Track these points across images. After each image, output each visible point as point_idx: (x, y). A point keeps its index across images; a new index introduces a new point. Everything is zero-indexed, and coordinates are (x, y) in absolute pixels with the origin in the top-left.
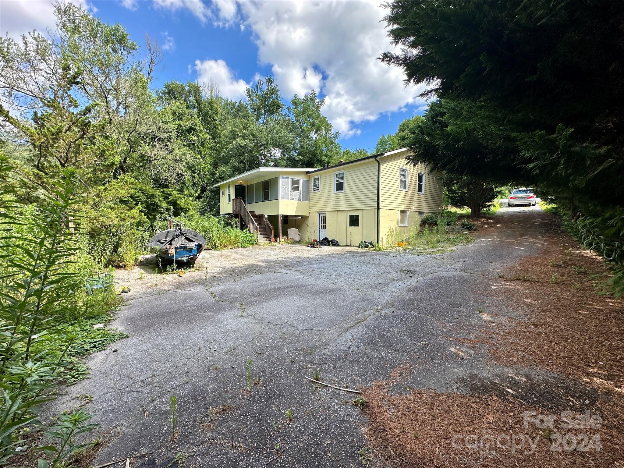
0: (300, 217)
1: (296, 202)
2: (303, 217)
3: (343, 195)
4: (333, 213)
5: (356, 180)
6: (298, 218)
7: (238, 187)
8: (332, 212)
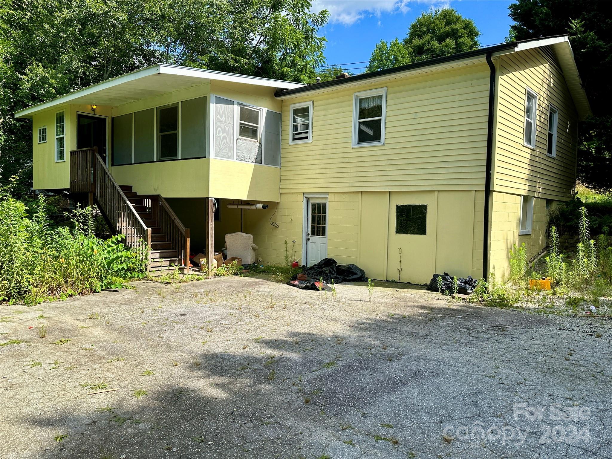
0: (260, 206)
1: (250, 167)
2: (267, 206)
3: (379, 153)
4: (347, 198)
5: (419, 115)
6: (253, 207)
7: (86, 121)
8: (345, 195)
